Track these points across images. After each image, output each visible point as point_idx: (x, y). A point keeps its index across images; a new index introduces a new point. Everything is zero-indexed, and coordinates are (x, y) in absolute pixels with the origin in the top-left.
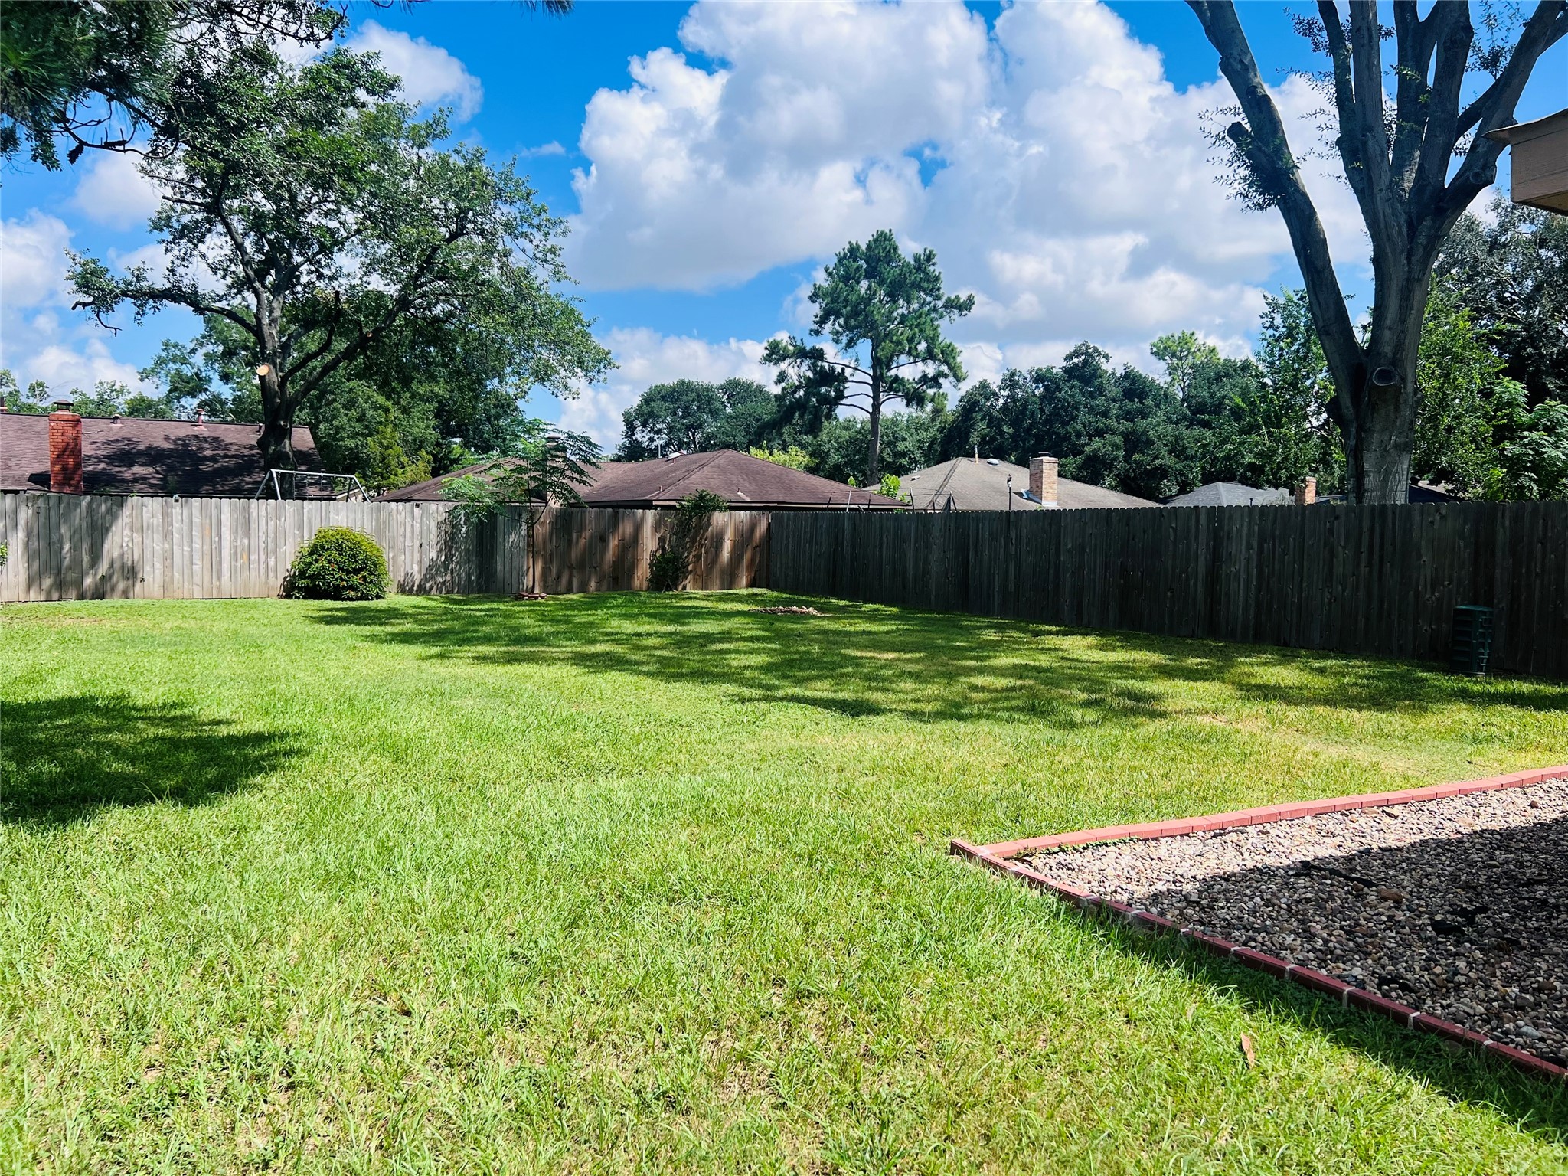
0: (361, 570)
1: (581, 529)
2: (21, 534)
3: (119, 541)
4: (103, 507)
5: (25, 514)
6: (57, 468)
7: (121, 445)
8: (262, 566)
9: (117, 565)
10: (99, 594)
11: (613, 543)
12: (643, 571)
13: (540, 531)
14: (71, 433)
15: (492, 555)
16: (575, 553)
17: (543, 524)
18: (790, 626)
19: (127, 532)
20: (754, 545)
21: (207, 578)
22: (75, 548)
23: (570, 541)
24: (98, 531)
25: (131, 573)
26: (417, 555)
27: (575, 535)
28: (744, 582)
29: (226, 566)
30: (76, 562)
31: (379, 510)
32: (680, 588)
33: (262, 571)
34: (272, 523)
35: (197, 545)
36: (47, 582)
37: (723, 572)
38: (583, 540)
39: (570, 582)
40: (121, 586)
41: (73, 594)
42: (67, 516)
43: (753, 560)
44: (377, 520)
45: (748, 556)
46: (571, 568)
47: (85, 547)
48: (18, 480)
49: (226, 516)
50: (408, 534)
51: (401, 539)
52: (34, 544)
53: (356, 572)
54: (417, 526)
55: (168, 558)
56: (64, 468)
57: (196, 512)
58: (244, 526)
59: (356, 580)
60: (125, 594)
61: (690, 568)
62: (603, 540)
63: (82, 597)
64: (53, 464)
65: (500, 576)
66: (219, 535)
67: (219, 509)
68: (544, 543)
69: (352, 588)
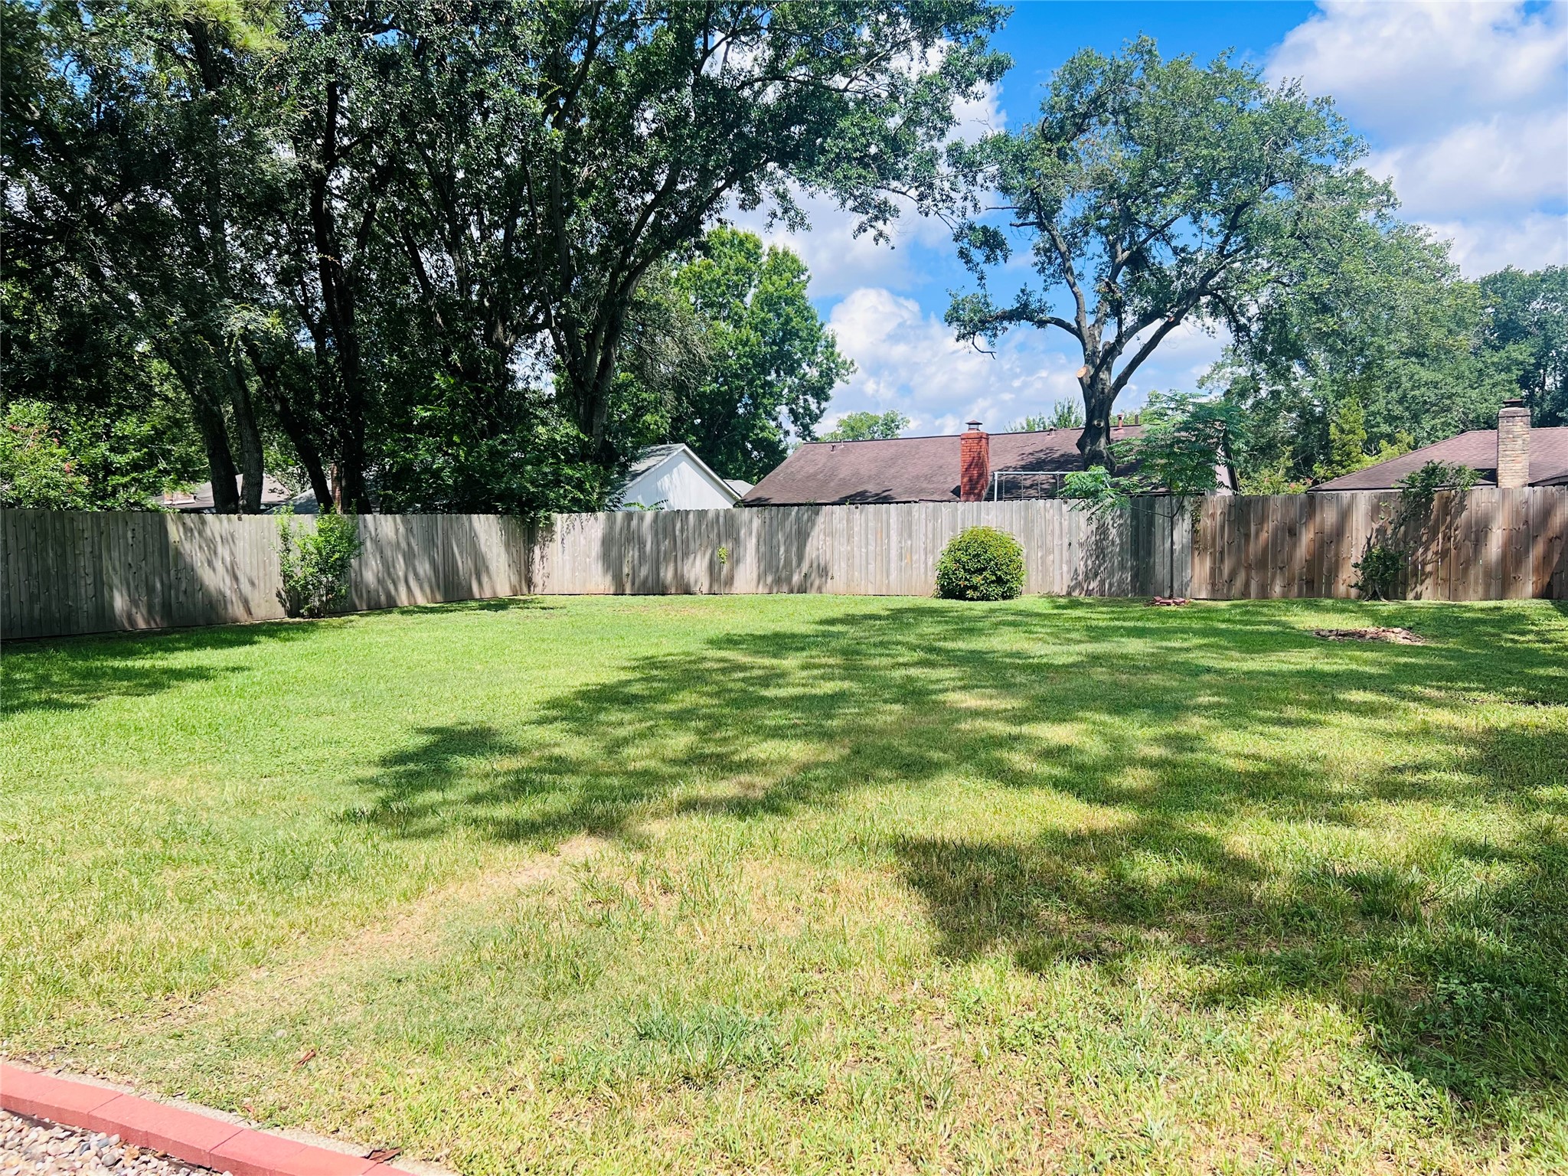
0: (985, 569)
1: (1262, 520)
2: (754, 540)
3: (817, 545)
4: (806, 517)
5: (756, 523)
6: (966, 480)
8: (922, 566)
9: (815, 565)
10: (802, 590)
11: (1307, 537)
12: (1349, 576)
13: (1206, 523)
14: (976, 448)
15: (1150, 552)
16: (1254, 548)
17: (1213, 515)
19: (822, 536)
20: (1551, 534)
21: (878, 577)
22: (787, 551)
23: (1247, 536)
24: (802, 536)
25: (824, 572)
26: (1066, 554)
27: (1253, 528)
28: (1529, 589)
29: (893, 565)
30: (788, 562)
31: (1027, 508)
32: (1411, 595)
33: (922, 570)
34: (930, 525)
35: (871, 548)
36: (769, 579)
37: (1488, 574)
38: (1264, 536)
39: (1247, 585)
40: (817, 583)
41: (785, 588)
42: (782, 523)
43: (1546, 558)
44: (1026, 519)
45: (1537, 550)
46: (1248, 568)
47: (794, 549)
49: (893, 520)
50: (1057, 532)
51: (1049, 538)
52: (762, 549)
53: (980, 571)
54: (1065, 524)
55: (850, 557)
56: (970, 480)
57: (871, 517)
58: (907, 529)
59: (977, 579)
60: (820, 590)
61: (1429, 568)
62: (1292, 532)
63: (791, 591)
64: (963, 477)
65: (1159, 577)
66: (888, 536)
67: (888, 512)
68: (1214, 539)
69: (975, 588)
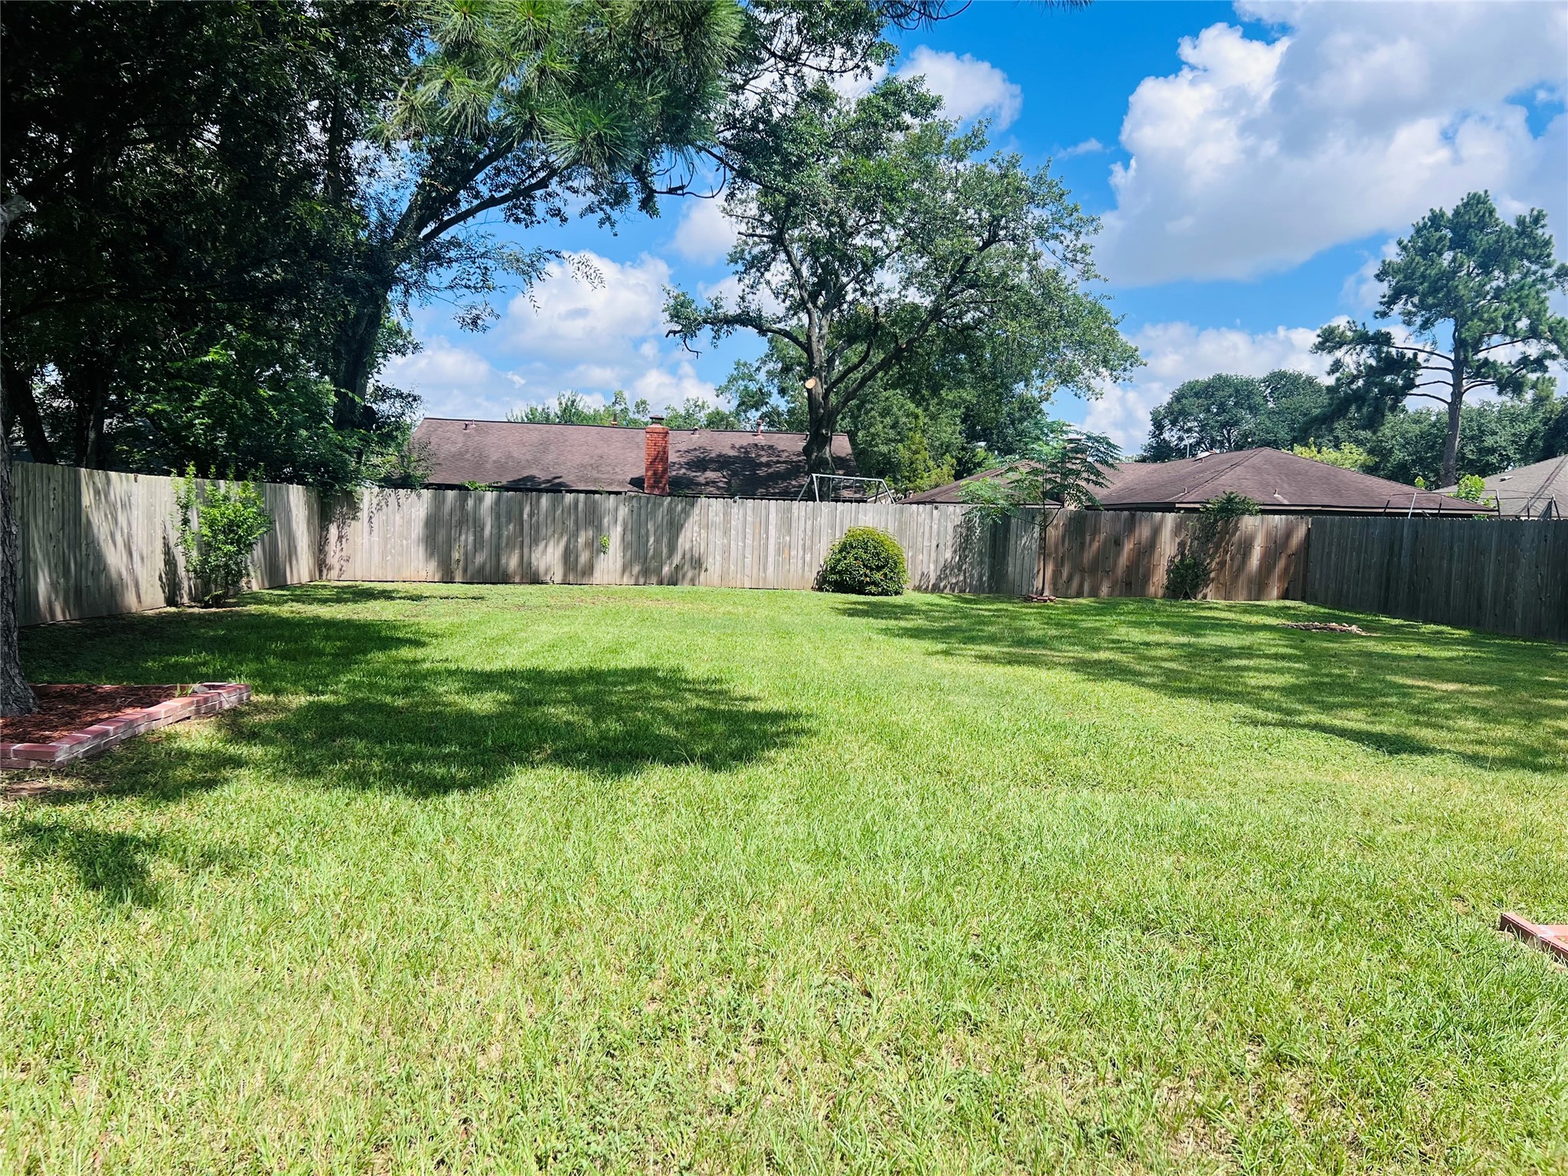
0: (883, 567)
1: (1095, 532)
2: (619, 529)
3: (690, 536)
4: (679, 507)
5: (623, 511)
6: (650, 473)
7: (697, 453)
8: (800, 562)
9: (688, 557)
10: (673, 582)
11: (1128, 547)
12: (1160, 578)
13: (1052, 533)
14: (661, 443)
15: (1004, 555)
16: (1088, 556)
17: (1057, 526)
18: (1325, 645)
19: (696, 528)
20: (1290, 552)
21: (755, 571)
22: (656, 541)
23: (1083, 544)
24: (674, 527)
25: (698, 564)
26: (933, 555)
27: (1088, 538)
28: (1275, 592)
29: (771, 559)
30: (658, 553)
31: (902, 512)
32: (1200, 596)
33: (800, 565)
34: (809, 523)
35: (749, 541)
36: (636, 569)
37: (1250, 581)
38: (1096, 545)
39: (1081, 586)
40: (690, 575)
41: (654, 579)
42: (652, 514)
43: (1286, 569)
44: (900, 521)
45: (1281, 564)
46: (1083, 571)
47: (665, 540)
48: (621, 483)
49: (773, 516)
50: (927, 535)
51: (920, 539)
52: (629, 537)
53: (879, 568)
54: (935, 527)
55: (726, 551)
56: (655, 474)
57: (749, 512)
58: (787, 525)
59: (878, 576)
60: (693, 582)
61: (1212, 575)
62: (1118, 543)
63: (660, 583)
64: (647, 470)
65: (1011, 577)
66: (767, 532)
67: (768, 509)
68: (1056, 546)
69: (874, 583)
